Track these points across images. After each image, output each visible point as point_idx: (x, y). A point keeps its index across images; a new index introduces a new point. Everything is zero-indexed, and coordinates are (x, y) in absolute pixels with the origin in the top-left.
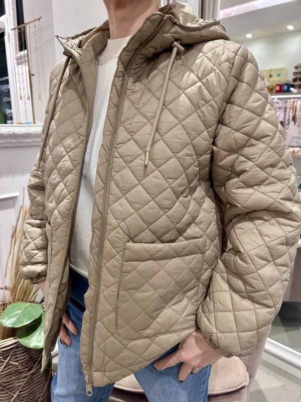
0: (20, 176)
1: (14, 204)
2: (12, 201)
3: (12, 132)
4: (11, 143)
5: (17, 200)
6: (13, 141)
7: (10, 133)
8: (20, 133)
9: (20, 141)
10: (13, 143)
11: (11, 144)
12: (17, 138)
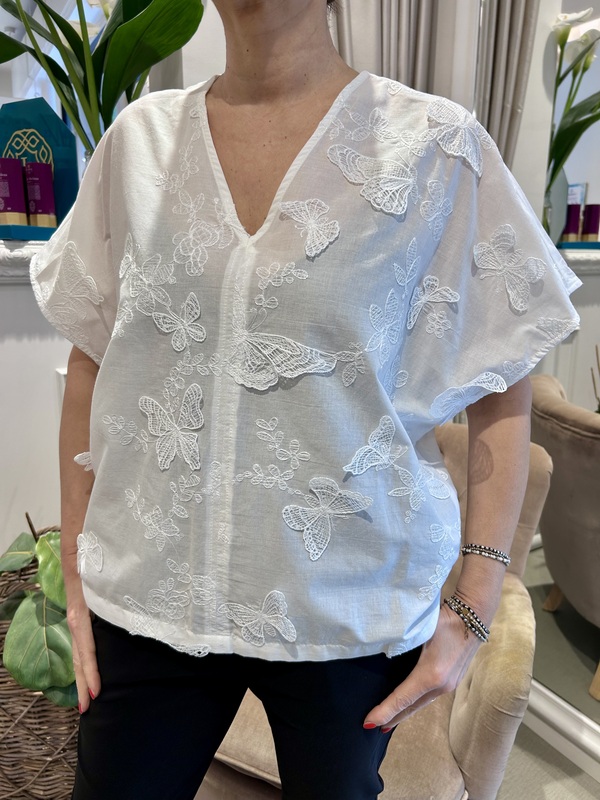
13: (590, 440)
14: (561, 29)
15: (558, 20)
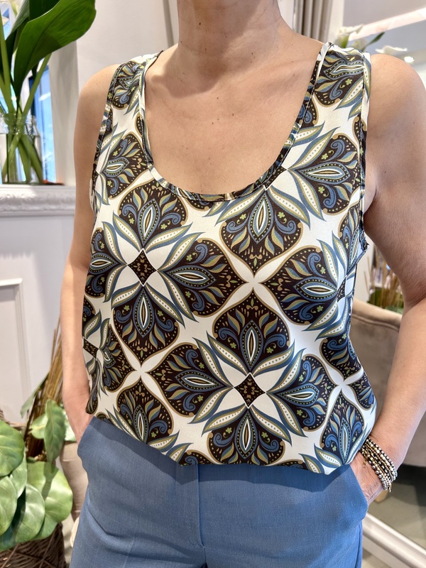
0: (24, 256)
1: (15, 294)
2: (10, 291)
3: (12, 196)
4: (11, 210)
5: (18, 289)
6: (14, 208)
7: (8, 197)
8: (23, 197)
9: (24, 208)
10: (14, 211)
11: (11, 212)
12: (20, 204)
13: (370, 326)
14: (343, 38)
15: (340, 32)
